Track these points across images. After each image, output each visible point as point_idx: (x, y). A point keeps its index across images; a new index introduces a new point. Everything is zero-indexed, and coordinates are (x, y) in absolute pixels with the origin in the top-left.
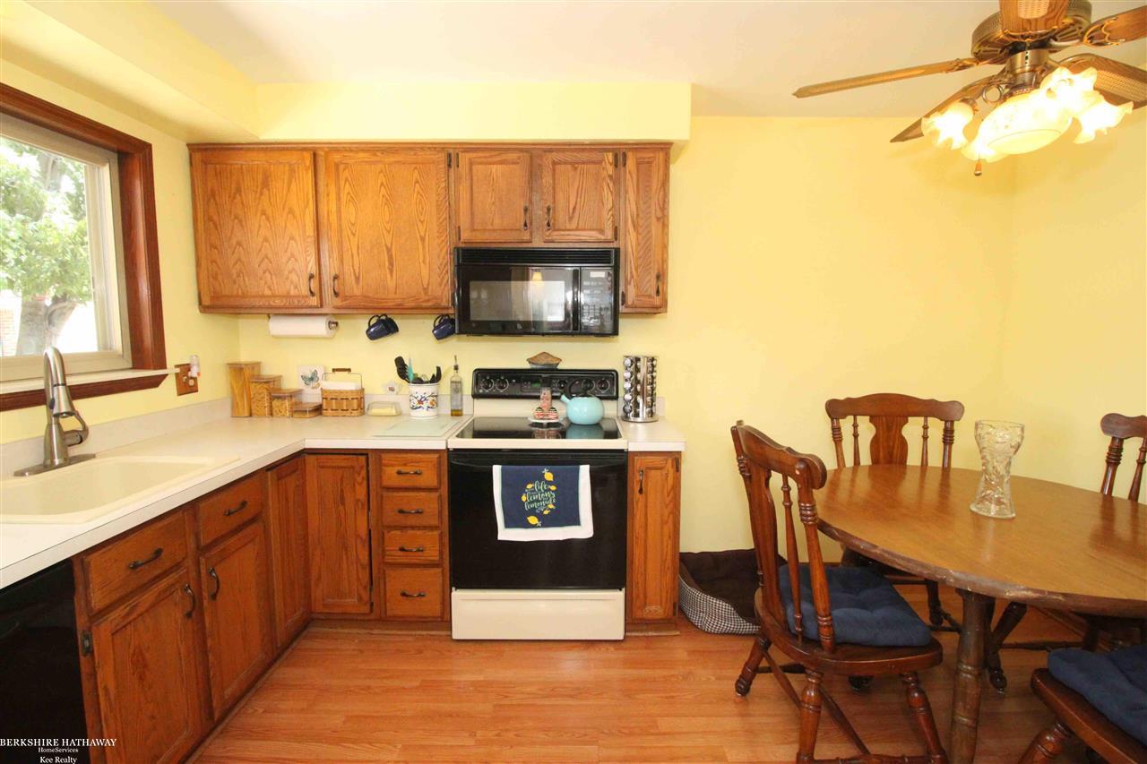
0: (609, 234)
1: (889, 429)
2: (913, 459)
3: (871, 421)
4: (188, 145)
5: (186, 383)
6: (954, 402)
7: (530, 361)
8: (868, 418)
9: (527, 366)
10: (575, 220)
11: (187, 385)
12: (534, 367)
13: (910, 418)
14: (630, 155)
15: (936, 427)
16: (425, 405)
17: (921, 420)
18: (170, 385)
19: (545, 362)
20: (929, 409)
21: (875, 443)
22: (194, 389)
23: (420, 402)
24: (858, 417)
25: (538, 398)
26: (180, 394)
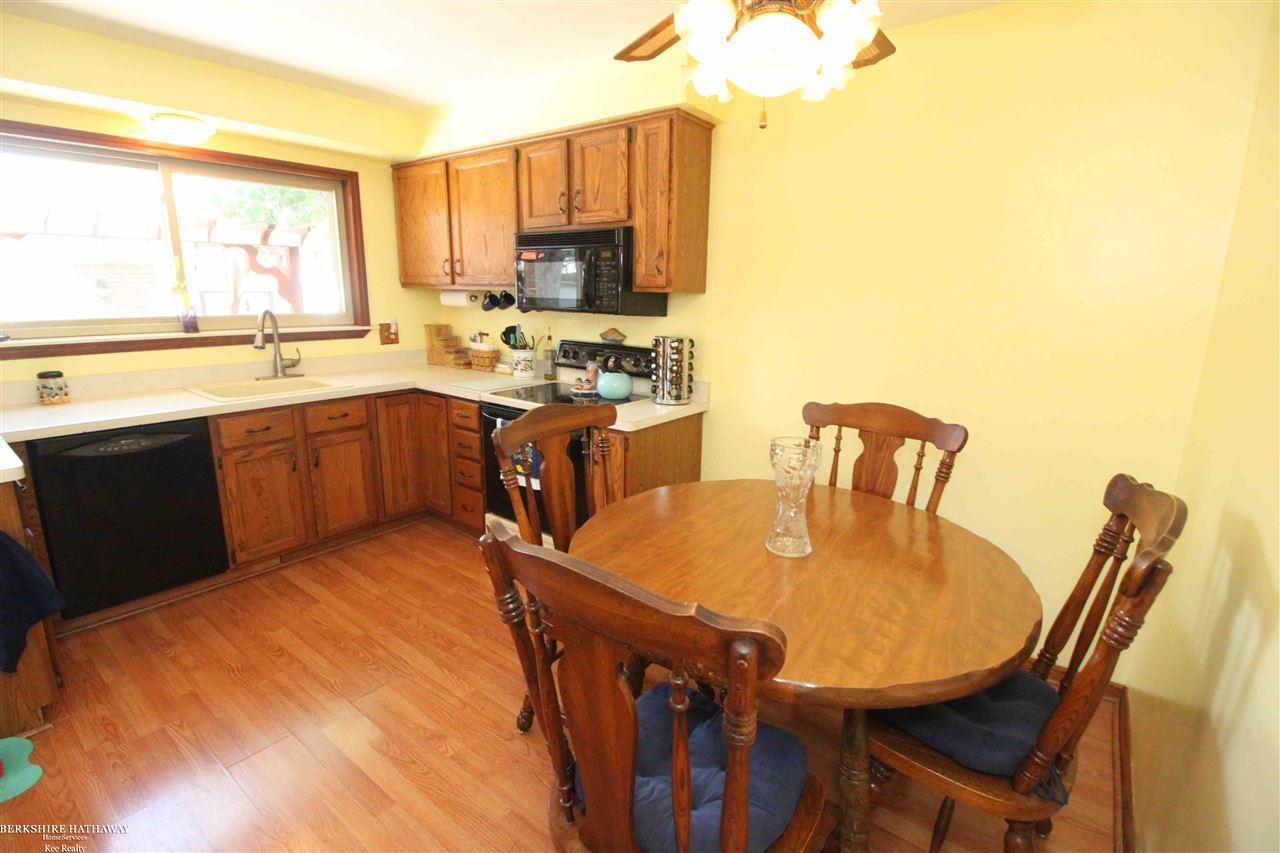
0: (623, 214)
1: (878, 448)
2: (900, 495)
3: (860, 436)
4: (392, 166)
5: (388, 337)
6: (957, 425)
7: (602, 335)
8: (856, 431)
9: (599, 340)
10: (598, 203)
11: (388, 336)
12: (605, 342)
13: (906, 439)
14: (639, 128)
15: (934, 456)
16: (520, 367)
17: (918, 443)
18: (374, 337)
19: (611, 338)
20: (927, 429)
21: (860, 463)
22: (395, 341)
23: (517, 365)
24: (843, 428)
25: (584, 368)
26: (383, 344)
